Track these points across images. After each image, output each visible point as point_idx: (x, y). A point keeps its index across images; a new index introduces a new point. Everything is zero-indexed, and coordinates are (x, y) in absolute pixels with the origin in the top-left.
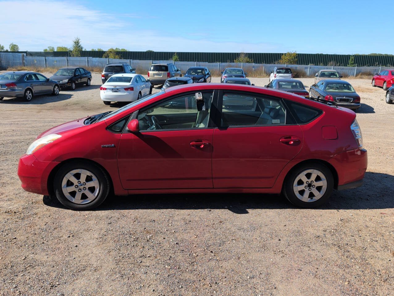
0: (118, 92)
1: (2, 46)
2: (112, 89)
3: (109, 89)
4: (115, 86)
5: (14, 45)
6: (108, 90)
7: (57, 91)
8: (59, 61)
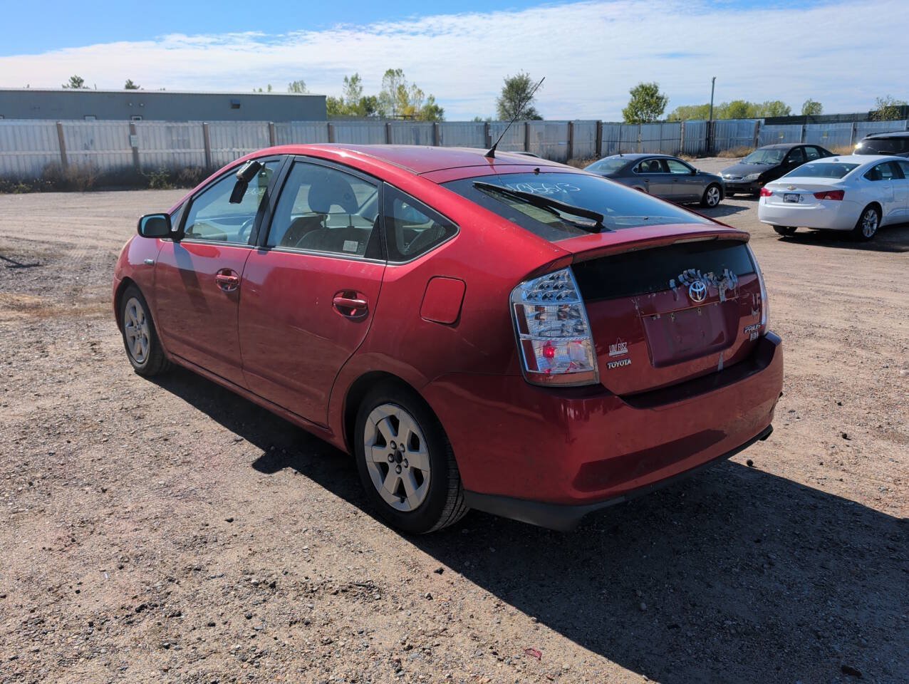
0: (797, 202)
1: (786, 106)
2: (786, 194)
3: (779, 194)
4: (794, 186)
5: (813, 104)
6: (775, 196)
7: (715, 198)
8: (835, 133)
